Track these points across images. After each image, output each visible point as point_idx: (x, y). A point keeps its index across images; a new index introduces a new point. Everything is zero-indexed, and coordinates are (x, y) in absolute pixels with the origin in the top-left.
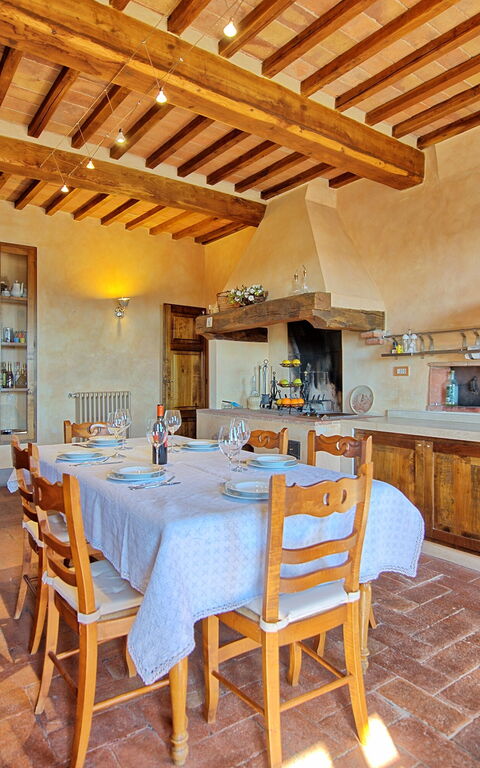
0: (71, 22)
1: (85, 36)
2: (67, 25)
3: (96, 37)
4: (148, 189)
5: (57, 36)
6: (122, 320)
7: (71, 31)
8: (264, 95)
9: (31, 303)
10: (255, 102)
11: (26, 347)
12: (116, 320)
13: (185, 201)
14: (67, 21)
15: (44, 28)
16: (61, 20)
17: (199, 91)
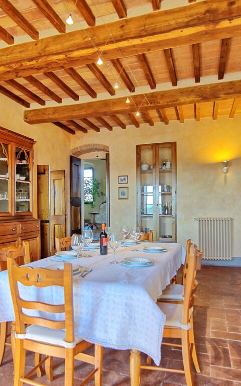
0: (72, 47)
1: (78, 49)
2: (71, 49)
3: (83, 46)
4: (197, 96)
5: (68, 56)
6: (228, 175)
7: (72, 51)
8: (190, 16)
9: (173, 171)
10: (183, 25)
11: (171, 194)
12: (224, 175)
13: (225, 94)
14: (70, 47)
15: (62, 56)
16: (68, 48)
17: (142, 40)
